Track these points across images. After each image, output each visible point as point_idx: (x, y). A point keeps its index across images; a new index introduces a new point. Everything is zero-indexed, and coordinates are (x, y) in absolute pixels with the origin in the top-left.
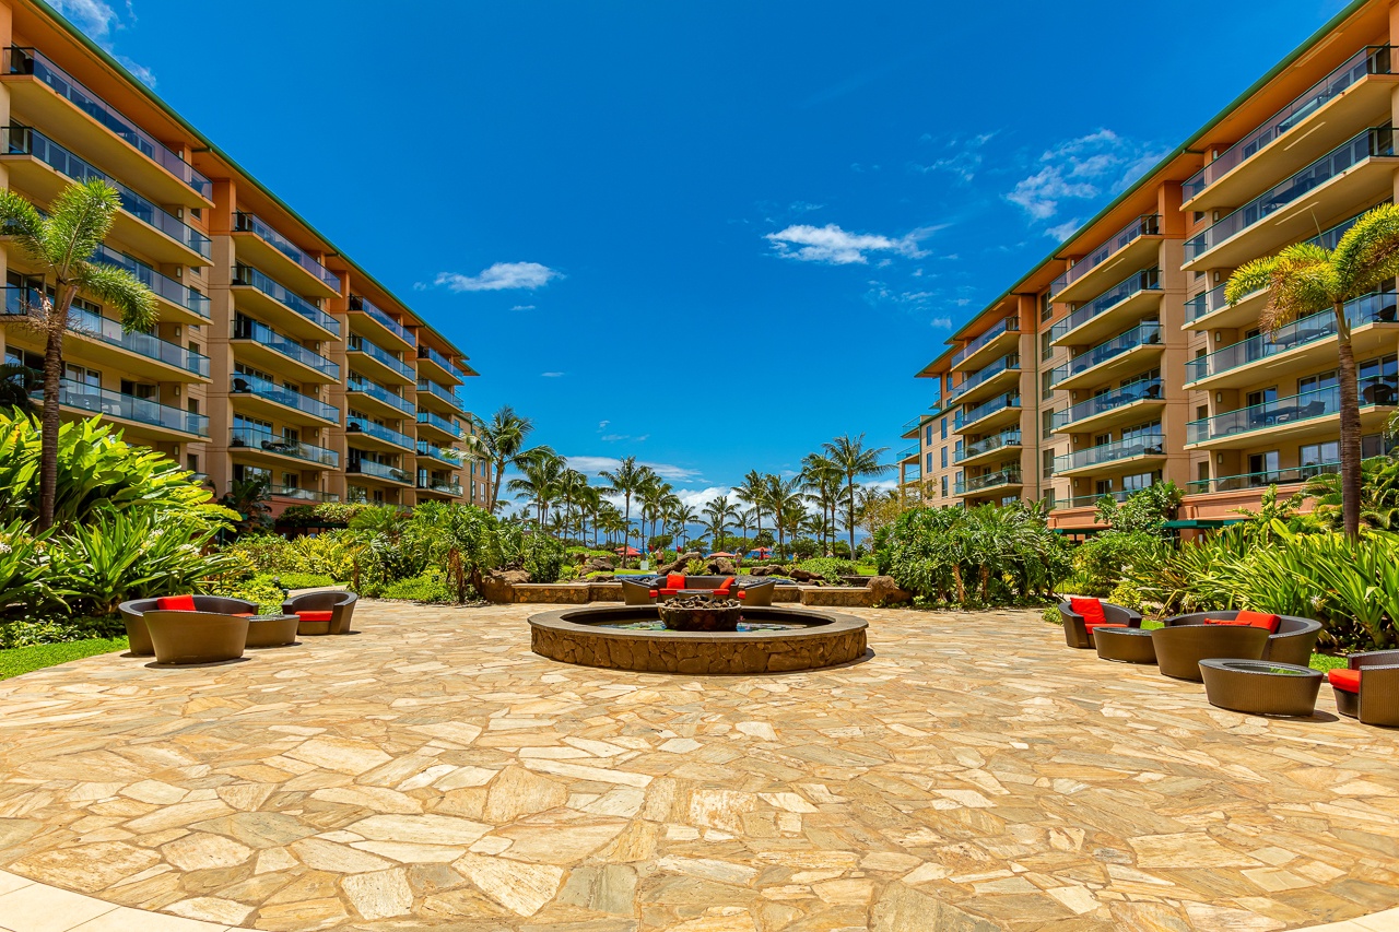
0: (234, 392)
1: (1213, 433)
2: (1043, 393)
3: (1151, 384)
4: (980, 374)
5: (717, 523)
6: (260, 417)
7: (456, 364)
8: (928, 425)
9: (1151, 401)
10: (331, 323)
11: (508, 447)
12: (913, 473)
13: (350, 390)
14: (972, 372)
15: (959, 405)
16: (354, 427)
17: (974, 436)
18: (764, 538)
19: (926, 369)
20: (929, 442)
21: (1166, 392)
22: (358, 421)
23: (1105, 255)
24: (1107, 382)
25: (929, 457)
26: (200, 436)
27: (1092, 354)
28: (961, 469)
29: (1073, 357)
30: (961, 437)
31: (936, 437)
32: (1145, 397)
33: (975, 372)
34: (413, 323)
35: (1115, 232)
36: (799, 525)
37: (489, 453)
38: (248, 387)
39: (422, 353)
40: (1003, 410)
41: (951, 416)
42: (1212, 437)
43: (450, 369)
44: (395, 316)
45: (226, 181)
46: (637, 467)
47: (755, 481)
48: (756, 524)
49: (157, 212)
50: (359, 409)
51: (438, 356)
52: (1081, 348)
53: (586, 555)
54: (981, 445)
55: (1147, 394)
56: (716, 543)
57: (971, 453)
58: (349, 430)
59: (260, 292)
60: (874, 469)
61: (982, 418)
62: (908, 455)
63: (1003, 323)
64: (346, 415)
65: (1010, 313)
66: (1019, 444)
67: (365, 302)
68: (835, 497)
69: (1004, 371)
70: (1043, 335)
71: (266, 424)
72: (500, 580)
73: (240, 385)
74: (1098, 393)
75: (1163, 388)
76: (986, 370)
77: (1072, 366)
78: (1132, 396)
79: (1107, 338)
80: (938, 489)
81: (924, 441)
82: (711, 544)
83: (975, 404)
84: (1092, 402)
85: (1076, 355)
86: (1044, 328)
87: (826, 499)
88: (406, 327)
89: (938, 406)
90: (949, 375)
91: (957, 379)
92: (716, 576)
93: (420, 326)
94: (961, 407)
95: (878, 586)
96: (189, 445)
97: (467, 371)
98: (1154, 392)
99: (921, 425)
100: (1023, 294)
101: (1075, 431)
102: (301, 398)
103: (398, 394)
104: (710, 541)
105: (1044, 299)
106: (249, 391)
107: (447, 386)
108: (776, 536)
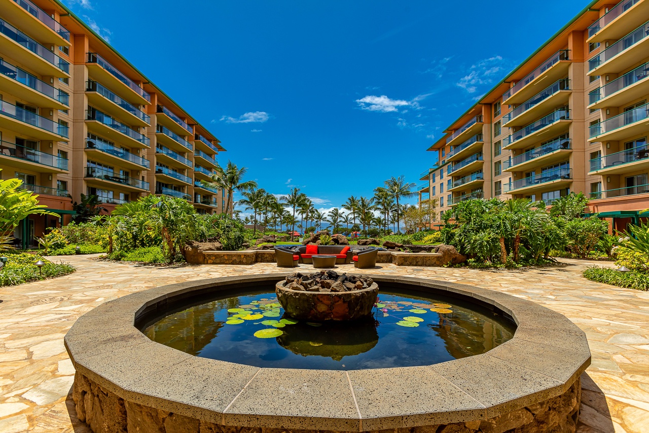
0: (88, 148)
1: (605, 165)
2: (495, 153)
3: (563, 141)
4: (460, 147)
5: (335, 221)
6: (107, 164)
7: (215, 145)
8: (433, 173)
9: (565, 150)
10: (148, 119)
11: (233, 180)
12: (425, 197)
13: (157, 152)
14: (456, 146)
15: (450, 162)
16: (160, 171)
17: (458, 177)
18: (356, 228)
19: (432, 146)
20: (434, 181)
21: (573, 145)
22: (160, 168)
23: (532, 78)
24: (533, 145)
25: (434, 188)
26: (61, 169)
27: (524, 130)
28: (451, 193)
29: (514, 132)
30: (450, 178)
31: (438, 178)
32: (561, 148)
33: (457, 146)
34: (192, 123)
35: (540, 65)
36: (371, 222)
37: (224, 183)
38: (94, 146)
39: (197, 137)
40: (474, 162)
41: (445, 168)
42: (604, 167)
43: (212, 147)
44: (183, 119)
45: (83, 36)
46: (299, 194)
47: (352, 200)
48: (353, 221)
49: (39, 47)
50: (162, 163)
51: (206, 140)
52: (518, 128)
53: (276, 236)
54: (460, 181)
55: (562, 146)
56: (334, 230)
57: (456, 185)
58: (157, 172)
59: (102, 96)
60: (408, 194)
61: (461, 168)
62: (423, 188)
63: (475, 118)
64: (155, 165)
65: (478, 114)
66: (482, 179)
67: (164, 108)
68: (389, 208)
69: (476, 142)
70: (495, 124)
71: (110, 168)
72: (196, 248)
73: (91, 145)
74: (527, 151)
75: (571, 143)
76: (463, 145)
77: (514, 137)
78: (552, 148)
79: (533, 121)
80: (438, 203)
81: (431, 181)
82: (332, 231)
83: (457, 161)
84: (524, 155)
85: (515, 131)
86: (495, 120)
87: (386, 209)
88: (189, 125)
89: (438, 164)
90: (443, 149)
91: (447, 150)
92: (337, 246)
93: (196, 124)
94: (451, 163)
95: (447, 253)
96: (58, 175)
97: (220, 149)
98: (566, 145)
99: (430, 173)
100: (485, 104)
101: (514, 170)
102: (130, 155)
103: (184, 157)
104: (332, 229)
105: (496, 106)
106: (95, 148)
107: (210, 155)
108: (361, 226)
